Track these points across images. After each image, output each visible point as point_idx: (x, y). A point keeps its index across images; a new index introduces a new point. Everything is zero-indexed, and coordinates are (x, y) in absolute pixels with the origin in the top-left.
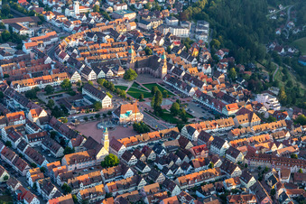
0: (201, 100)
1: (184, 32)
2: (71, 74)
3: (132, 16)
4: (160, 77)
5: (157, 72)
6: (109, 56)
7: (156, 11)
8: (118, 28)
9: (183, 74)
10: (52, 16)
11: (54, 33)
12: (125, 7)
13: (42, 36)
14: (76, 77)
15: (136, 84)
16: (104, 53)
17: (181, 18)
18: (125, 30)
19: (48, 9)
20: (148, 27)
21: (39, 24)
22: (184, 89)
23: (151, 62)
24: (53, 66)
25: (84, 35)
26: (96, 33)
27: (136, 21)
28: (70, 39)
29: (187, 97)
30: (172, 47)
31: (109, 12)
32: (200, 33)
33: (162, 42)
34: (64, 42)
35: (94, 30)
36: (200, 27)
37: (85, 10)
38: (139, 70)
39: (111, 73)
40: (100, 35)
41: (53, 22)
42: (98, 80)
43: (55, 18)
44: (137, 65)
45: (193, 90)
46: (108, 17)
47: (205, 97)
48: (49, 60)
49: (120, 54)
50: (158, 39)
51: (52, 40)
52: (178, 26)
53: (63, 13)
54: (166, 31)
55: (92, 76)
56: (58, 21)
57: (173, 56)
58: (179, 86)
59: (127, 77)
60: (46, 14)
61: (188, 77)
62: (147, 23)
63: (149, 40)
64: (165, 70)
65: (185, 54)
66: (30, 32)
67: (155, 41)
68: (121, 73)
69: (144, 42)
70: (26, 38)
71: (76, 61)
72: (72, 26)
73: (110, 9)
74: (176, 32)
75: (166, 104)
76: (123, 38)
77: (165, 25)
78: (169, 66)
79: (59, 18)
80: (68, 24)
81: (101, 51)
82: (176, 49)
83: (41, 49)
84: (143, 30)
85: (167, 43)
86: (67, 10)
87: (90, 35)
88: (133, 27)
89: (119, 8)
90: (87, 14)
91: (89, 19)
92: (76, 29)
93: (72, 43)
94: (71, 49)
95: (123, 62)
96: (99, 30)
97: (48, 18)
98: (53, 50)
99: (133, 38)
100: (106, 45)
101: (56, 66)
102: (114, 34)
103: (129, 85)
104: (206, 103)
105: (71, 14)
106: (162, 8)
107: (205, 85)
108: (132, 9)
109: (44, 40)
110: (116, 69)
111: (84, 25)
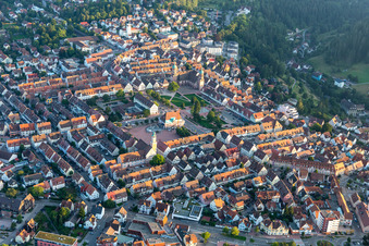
0: (232, 109)
1: (218, 51)
2: (124, 86)
3: (175, 36)
4: (198, 89)
5: (196, 84)
6: (156, 70)
7: (194, 33)
8: (163, 47)
9: (218, 86)
10: (109, 36)
11: (110, 50)
12: (169, 29)
13: (101, 53)
14: (129, 88)
15: (178, 94)
16: (151, 68)
17: (215, 39)
18: (169, 48)
19: (106, 30)
20: (188, 46)
21: (98, 42)
22: (218, 99)
23: (191, 76)
24: (109, 78)
25: (135, 52)
26: (146, 51)
27: (178, 41)
28: (124, 55)
29: (218, 105)
30: (208, 63)
31: (155, 33)
32: (231, 52)
33: (199, 59)
34: (119, 58)
35: (143, 48)
36: (231, 47)
37: (136, 31)
38: (181, 82)
39: (157, 85)
40: (148, 52)
41: (110, 41)
42: (147, 91)
43: (111, 37)
44: (179, 78)
45: (225, 100)
46: (154, 37)
47: (236, 106)
48: (106, 73)
49: (165, 69)
50: (197, 57)
51: (109, 56)
52: (213, 46)
53: (118, 33)
54: (203, 50)
55: (142, 87)
56: (114, 40)
57: (209, 71)
58: (214, 97)
59: (170, 88)
60: (103, 34)
61: (221, 89)
62: (187, 43)
63: (189, 57)
64: (202, 83)
65: (219, 69)
66: (90, 49)
67: (194, 58)
68: (166, 85)
69: (185, 59)
70: (87, 54)
71: (129, 74)
72: (125, 45)
73: (157, 31)
74: (211, 51)
75: (203, 112)
76: (167, 55)
77: (202, 45)
78: (206, 80)
79: (114, 37)
80: (121, 42)
81: (149, 66)
82: (211, 65)
83: (100, 63)
84: (184, 49)
85: (204, 60)
86: (121, 31)
87: (140, 52)
88: (176, 46)
89: (163, 30)
90: (137, 35)
91: (139, 39)
92: (129, 47)
93: (125, 59)
94: (124, 64)
95: (167, 75)
96: (148, 48)
97: (105, 37)
98: (110, 65)
99: (175, 56)
100: (153, 61)
101: (112, 78)
102: (160, 51)
103: (173, 95)
104: (237, 112)
105: (124, 34)
106: (200, 31)
107: (235, 96)
108: (174, 30)
109: (102, 56)
110: (162, 81)
111: (135, 44)
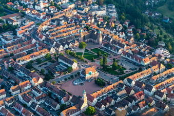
0: (126, 57)
1: (103, 13)
2: (49, 49)
4: (98, 44)
5: (96, 41)
6: (67, 33)
8: (67, 15)
9: (111, 40)
10: (29, 11)
11: (33, 22)
14: (53, 51)
15: (86, 50)
16: (64, 32)
18: (71, 15)
20: (83, 12)
21: (22, 17)
22: (115, 50)
23: (92, 36)
24: (37, 44)
25: (50, 21)
27: (75, 9)
28: (43, 25)
29: (117, 55)
30: (100, 23)
31: (59, 5)
32: (112, 12)
33: (93, 20)
34: (40, 28)
35: (54, 18)
36: (111, 8)
38: (86, 40)
39: (71, 45)
40: (59, 20)
41: (30, 15)
42: (66, 52)
43: (31, 12)
45: (120, 51)
47: (128, 55)
48: (34, 41)
49: (73, 32)
50: (91, 19)
51: (32, 26)
53: (34, 8)
54: (93, 13)
55: (61, 48)
56: (33, 14)
58: (111, 49)
59: (81, 47)
60: (25, 10)
61: (114, 42)
62: (82, 10)
63: (86, 20)
64: (101, 40)
65: (108, 26)
66: (18, 23)
67: (89, 21)
69: (84, 22)
70: (17, 27)
71: (50, 40)
73: (60, 3)
74: (99, 13)
75: (109, 62)
76: (71, 21)
79: (33, 12)
80: (39, 15)
81: (62, 31)
83: (27, 33)
84: (81, 14)
85: (96, 21)
86: (36, 6)
87: (53, 21)
88: (75, 13)
89: (64, 2)
90: (48, 8)
91: (50, 11)
92: (44, 18)
93: (44, 28)
94: (45, 32)
95: (76, 37)
96: (57, 17)
97: (27, 12)
98: (34, 33)
99: (77, 21)
100: (63, 27)
101: (39, 45)
102: (66, 18)
103: (83, 51)
104: (130, 58)
105: (39, 8)
107: (125, 46)
111: (47, 15)
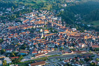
2: (33, 26)
3: (44, 16)
7: (49, 15)
14: (34, 27)
15: (47, 28)
16: (39, 23)
17: (55, 16)
20: (48, 18)
21: (25, 19)
23: (49, 24)
32: (59, 19)
33: (51, 21)
34: (31, 21)
35: (36, 19)
37: (34, 16)
39: (41, 26)
41: (28, 18)
42: (39, 27)
44: (46, 24)
45: (58, 28)
46: (39, 17)
48: (28, 24)
50: (51, 20)
51: (28, 21)
52: (55, 18)
54: (52, 19)
55: (37, 26)
58: (55, 28)
59: (45, 26)
61: (57, 26)
64: (52, 25)
65: (56, 22)
66: (23, 20)
68: (43, 26)
69: (48, 21)
70: (22, 21)
71: (34, 24)
72: (32, 19)
73: (39, 15)
75: (53, 31)
76: (43, 20)
77: (52, 18)
82: (54, 22)
83: (26, 23)
84: (47, 19)
85: (52, 21)
86: (30, 16)
87: (36, 20)
88: (45, 18)
89: (41, 15)
91: (35, 17)
92: (33, 19)
93: (32, 21)
94: (32, 22)
95: (44, 24)
96: (38, 19)
97: (26, 17)
99: (45, 20)
100: (39, 21)
101: (30, 25)
102: (41, 19)
103: (45, 28)
104: (61, 30)
106: (51, 15)
107: (61, 27)
108: (44, 15)
111: (34, 18)
